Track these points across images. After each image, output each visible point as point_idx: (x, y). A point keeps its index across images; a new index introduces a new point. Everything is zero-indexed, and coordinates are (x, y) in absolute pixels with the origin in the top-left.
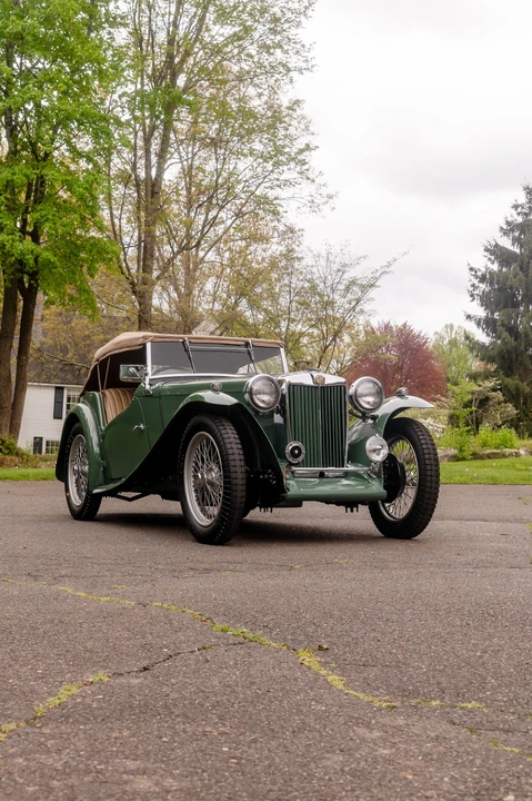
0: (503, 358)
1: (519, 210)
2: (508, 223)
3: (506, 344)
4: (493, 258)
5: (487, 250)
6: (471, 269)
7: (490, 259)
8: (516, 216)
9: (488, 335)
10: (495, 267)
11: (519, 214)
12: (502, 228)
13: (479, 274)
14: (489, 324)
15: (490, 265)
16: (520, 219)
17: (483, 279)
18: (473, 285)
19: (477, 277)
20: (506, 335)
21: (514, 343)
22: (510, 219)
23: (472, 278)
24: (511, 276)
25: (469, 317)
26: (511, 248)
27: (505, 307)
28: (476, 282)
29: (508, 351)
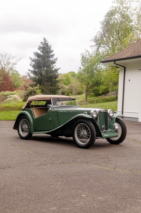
0: (39, 81)
1: (42, 44)
2: (39, 47)
3: (39, 77)
4: (36, 55)
5: (34, 53)
6: (30, 58)
7: (35, 56)
8: (41, 45)
9: (34, 75)
10: (36, 58)
11: (42, 45)
12: (38, 48)
13: (32, 59)
14: (34, 72)
15: (35, 57)
16: (42, 46)
17: (33, 61)
18: (31, 62)
19: (32, 60)
20: (39, 75)
21: (41, 77)
22: (40, 46)
23: (31, 60)
24: (41, 61)
25: (29, 70)
26: (40, 53)
27: (39, 68)
28: (32, 61)
29: (40, 79)
